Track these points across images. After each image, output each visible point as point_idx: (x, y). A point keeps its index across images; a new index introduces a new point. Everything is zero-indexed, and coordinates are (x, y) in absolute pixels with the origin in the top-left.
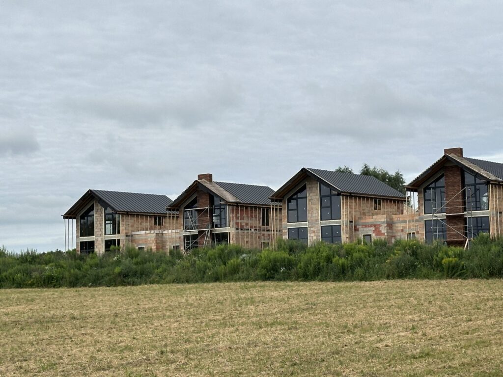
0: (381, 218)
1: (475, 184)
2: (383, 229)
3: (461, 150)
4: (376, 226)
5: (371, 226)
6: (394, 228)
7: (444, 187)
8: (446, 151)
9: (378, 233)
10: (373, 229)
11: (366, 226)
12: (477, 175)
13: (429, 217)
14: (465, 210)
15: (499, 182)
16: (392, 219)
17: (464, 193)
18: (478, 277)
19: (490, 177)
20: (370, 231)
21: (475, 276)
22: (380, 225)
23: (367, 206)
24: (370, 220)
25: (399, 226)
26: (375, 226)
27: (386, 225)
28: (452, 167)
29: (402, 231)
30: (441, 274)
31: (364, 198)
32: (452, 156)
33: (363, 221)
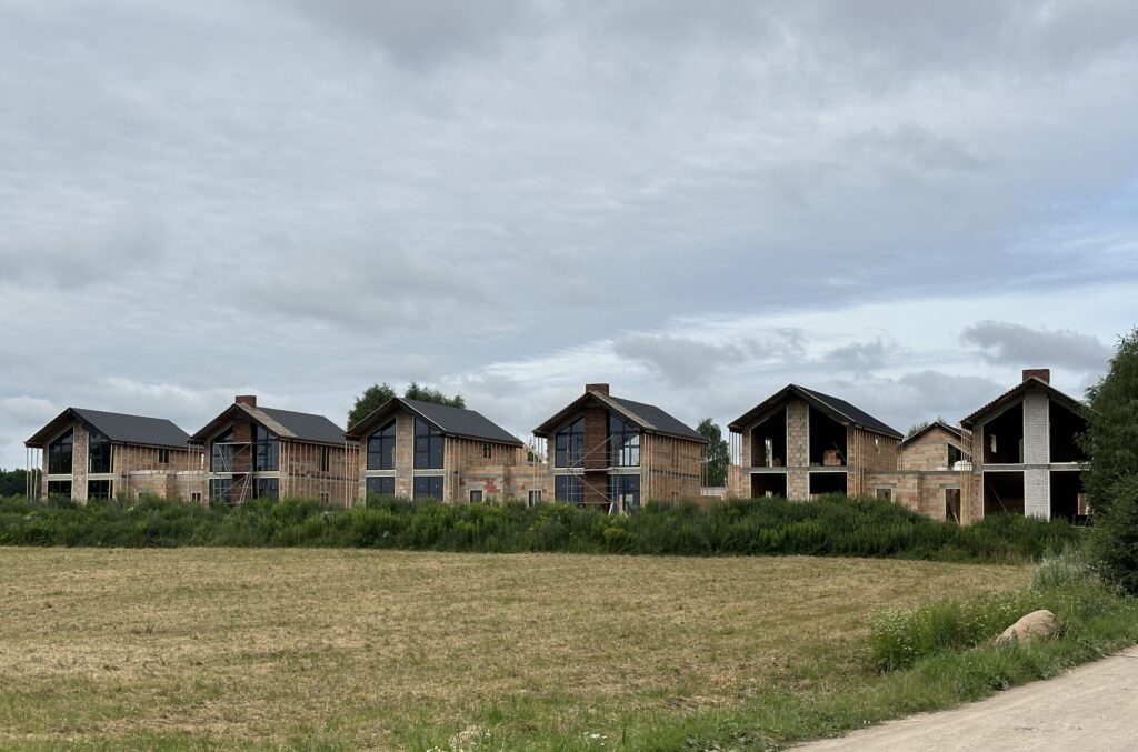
0: (496, 471)
1: (623, 433)
2: (499, 485)
3: (607, 386)
4: (489, 480)
5: (482, 479)
6: (512, 483)
7: (582, 433)
8: (588, 387)
9: (492, 489)
10: (484, 483)
11: (475, 478)
12: (628, 421)
13: (562, 471)
14: (609, 464)
15: (655, 431)
16: (509, 472)
17: (608, 444)
18: (650, 553)
19: (645, 424)
20: (481, 486)
21: (646, 552)
22: (494, 479)
23: (475, 452)
24: (480, 472)
25: (519, 482)
26: (487, 479)
27: (502, 479)
28: (595, 408)
29: (523, 487)
30: (601, 547)
31: (472, 441)
32: (596, 394)
33: (470, 472)
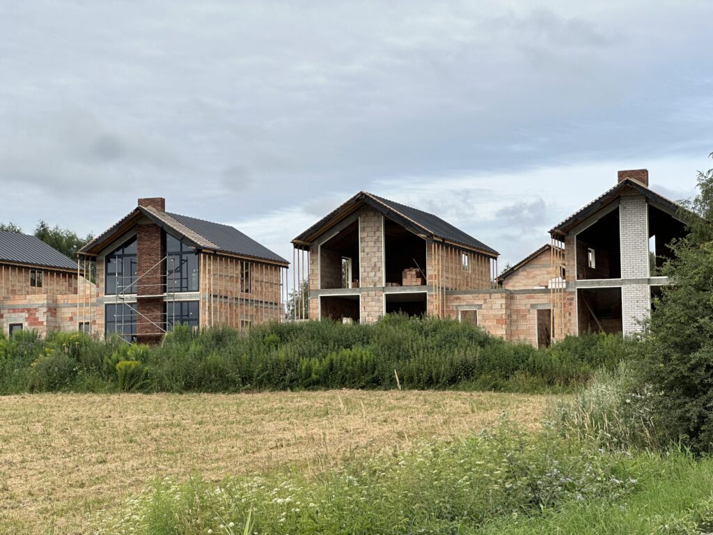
0: (38, 299)
1: (180, 254)
2: (42, 316)
3: (163, 201)
4: (31, 311)
5: (23, 311)
6: (59, 315)
7: (135, 255)
8: (140, 201)
9: (34, 321)
10: (25, 315)
11: (14, 310)
12: (183, 239)
13: (111, 299)
14: (165, 291)
16: (55, 301)
17: (164, 264)
18: (168, 391)
19: (202, 241)
20: (21, 318)
21: (163, 389)
22: (36, 310)
24: (21, 301)
25: (66, 312)
27: (45, 310)
28: (148, 226)
29: (71, 319)
30: (113, 385)
31: (14, 267)
32: (150, 209)
33: (9, 303)
